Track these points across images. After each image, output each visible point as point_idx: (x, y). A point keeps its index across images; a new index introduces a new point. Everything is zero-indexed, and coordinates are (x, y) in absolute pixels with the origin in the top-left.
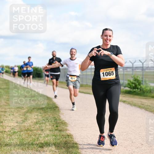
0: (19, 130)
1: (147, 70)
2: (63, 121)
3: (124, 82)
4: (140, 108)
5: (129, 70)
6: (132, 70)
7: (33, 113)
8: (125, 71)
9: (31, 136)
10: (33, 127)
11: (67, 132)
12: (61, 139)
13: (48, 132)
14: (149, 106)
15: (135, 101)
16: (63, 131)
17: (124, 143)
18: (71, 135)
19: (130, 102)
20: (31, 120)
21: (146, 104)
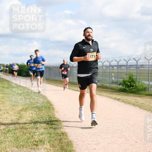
0: (14, 128)
1: (142, 68)
2: (58, 119)
3: (118, 80)
4: (134, 106)
5: (123, 68)
6: (127, 68)
7: (28, 111)
8: (119, 69)
9: (25, 134)
10: (28, 126)
11: (61, 130)
12: (56, 137)
13: (42, 130)
14: (144, 104)
15: (130, 99)
16: (57, 129)
17: (118, 141)
18: (65, 133)
19: (124, 100)
20: (25, 118)
21: (140, 102)
